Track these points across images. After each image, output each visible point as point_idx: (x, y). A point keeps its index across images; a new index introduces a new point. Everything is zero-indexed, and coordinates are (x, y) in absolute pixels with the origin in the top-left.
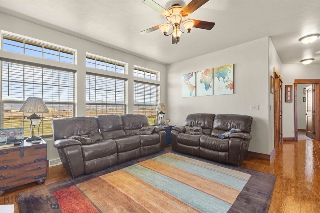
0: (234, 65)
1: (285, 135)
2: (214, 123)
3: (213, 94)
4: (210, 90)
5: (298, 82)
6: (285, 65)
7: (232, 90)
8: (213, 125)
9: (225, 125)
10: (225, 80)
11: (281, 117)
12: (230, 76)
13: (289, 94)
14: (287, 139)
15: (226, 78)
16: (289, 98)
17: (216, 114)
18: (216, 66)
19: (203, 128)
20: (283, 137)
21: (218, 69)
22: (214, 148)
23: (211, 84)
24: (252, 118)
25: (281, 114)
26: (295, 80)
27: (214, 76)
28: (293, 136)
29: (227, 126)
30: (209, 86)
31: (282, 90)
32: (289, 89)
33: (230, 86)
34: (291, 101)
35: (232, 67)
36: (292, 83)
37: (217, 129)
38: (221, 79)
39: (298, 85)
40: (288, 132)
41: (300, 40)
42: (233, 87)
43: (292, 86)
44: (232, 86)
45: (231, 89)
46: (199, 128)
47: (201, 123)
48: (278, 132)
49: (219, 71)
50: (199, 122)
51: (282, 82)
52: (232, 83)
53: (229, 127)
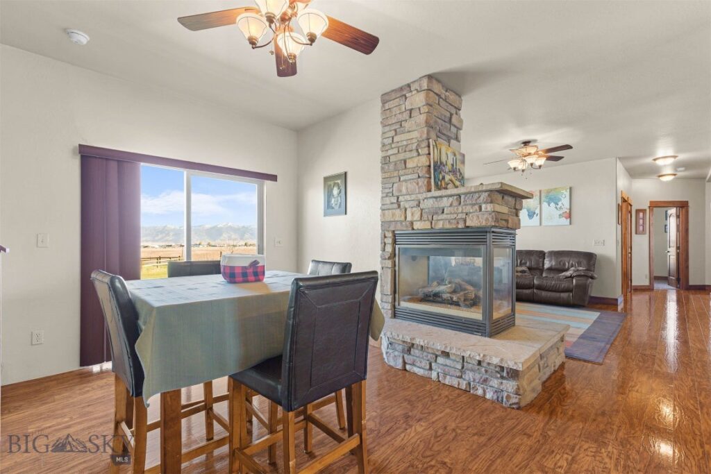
0: (571, 189)
1: (635, 283)
2: (545, 262)
3: (541, 224)
4: (536, 219)
5: (654, 205)
6: (636, 180)
7: (568, 220)
8: (543, 265)
9: (562, 263)
10: (558, 207)
11: (629, 255)
12: (565, 202)
13: (641, 221)
14: (639, 288)
15: (560, 204)
16: (641, 228)
17: (546, 250)
18: (544, 188)
19: (530, 269)
20: (633, 284)
21: (549, 192)
22: (554, 289)
23: (537, 211)
24: (596, 255)
25: (629, 251)
26: (651, 202)
27: (542, 200)
28: (646, 283)
29: (564, 264)
30: (534, 213)
31: (631, 217)
32: (641, 215)
33: (565, 215)
34: (643, 232)
35: (568, 190)
36: (646, 206)
37: (550, 269)
38: (552, 205)
39: (655, 209)
40: (640, 277)
41: (655, 160)
42: (570, 216)
43: (645, 210)
44: (568, 215)
45: (566, 218)
46: (524, 268)
47: (526, 263)
48: (627, 276)
49: (550, 194)
50: (523, 261)
51: (631, 206)
52: (568, 211)
53: (567, 267)
